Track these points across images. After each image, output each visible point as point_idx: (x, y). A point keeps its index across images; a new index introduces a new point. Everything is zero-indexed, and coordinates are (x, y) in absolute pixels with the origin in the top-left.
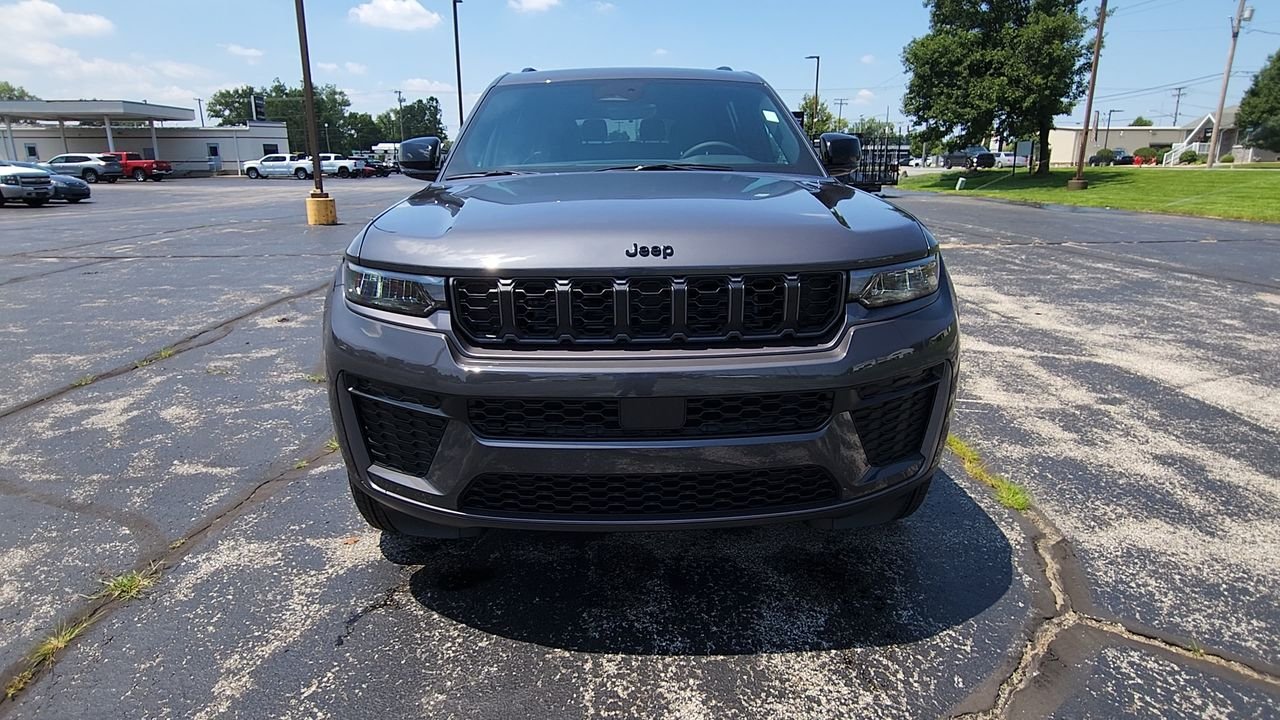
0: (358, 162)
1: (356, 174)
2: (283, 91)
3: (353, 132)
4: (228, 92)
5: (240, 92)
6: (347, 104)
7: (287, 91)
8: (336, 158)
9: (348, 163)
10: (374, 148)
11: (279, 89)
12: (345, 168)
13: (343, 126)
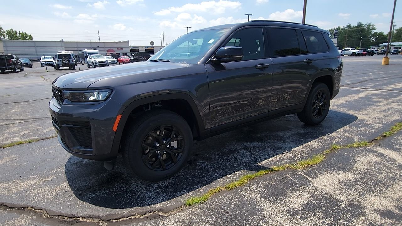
0: (360, 51)
1: (358, 55)
2: (350, 27)
3: (374, 39)
4: (332, 29)
5: (336, 29)
6: (374, 29)
7: (352, 27)
8: (352, 50)
9: (356, 51)
10: (380, 45)
11: (349, 26)
12: (355, 53)
13: (371, 37)
